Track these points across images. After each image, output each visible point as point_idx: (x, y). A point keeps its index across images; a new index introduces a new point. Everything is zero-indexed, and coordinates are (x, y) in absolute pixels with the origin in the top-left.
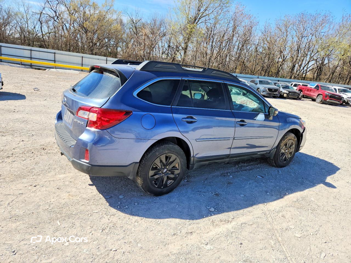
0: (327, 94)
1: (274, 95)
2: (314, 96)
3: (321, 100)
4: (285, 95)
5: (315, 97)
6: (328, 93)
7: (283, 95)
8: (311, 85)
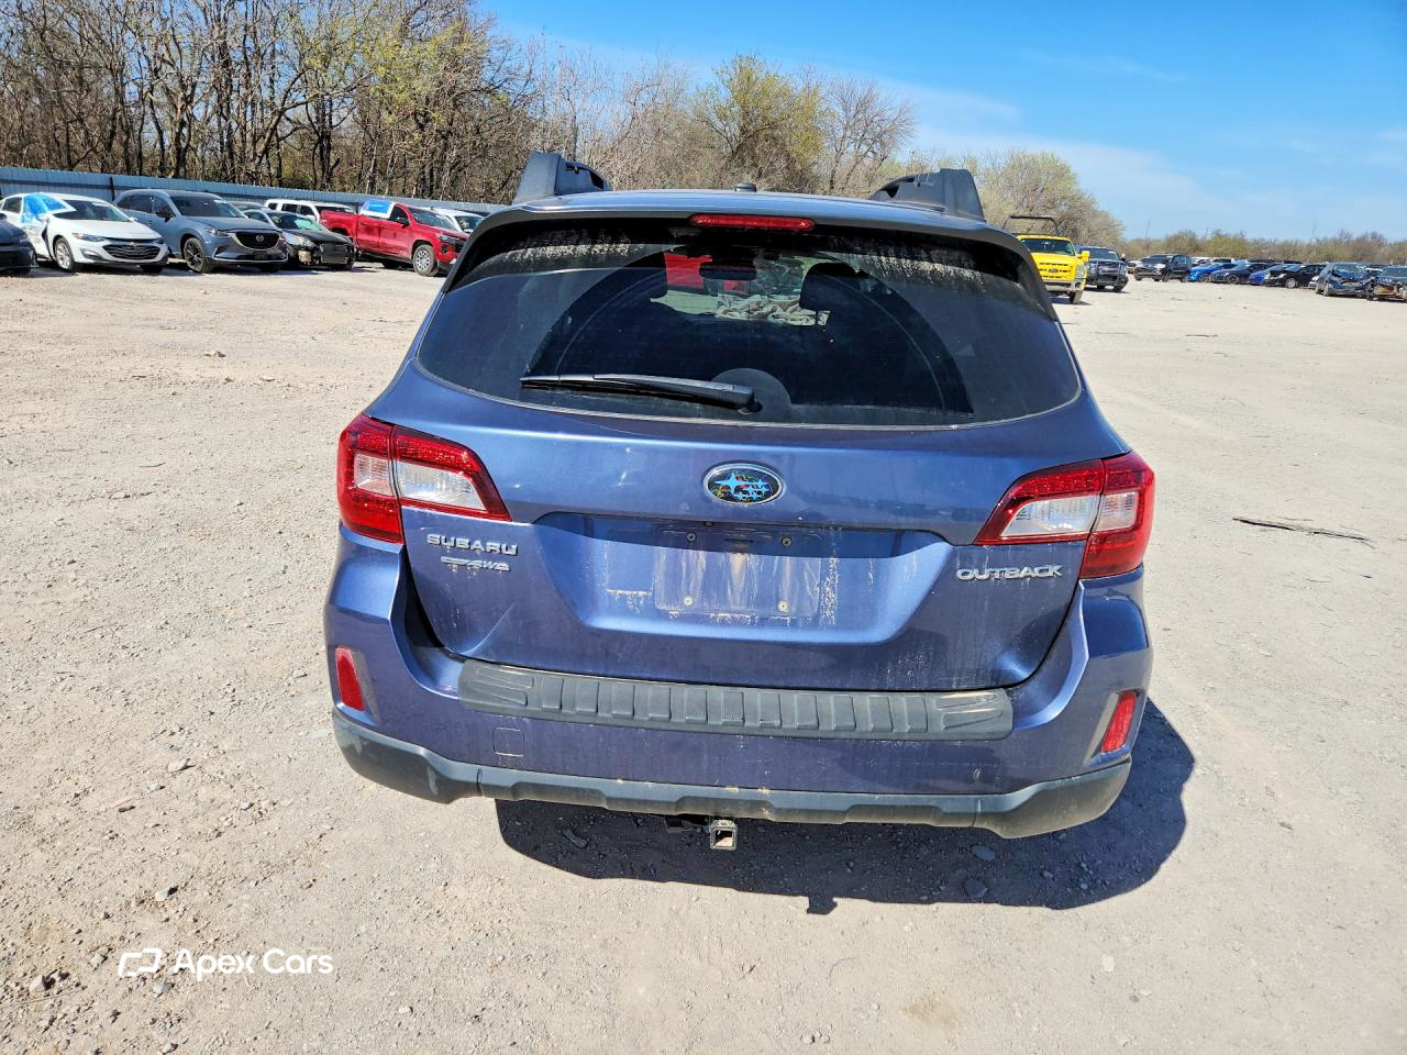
0: (445, 238)
1: (270, 257)
2: (402, 249)
3: (431, 265)
4: (303, 256)
5: (406, 255)
6: (445, 234)
7: (297, 256)
8: (371, 209)
